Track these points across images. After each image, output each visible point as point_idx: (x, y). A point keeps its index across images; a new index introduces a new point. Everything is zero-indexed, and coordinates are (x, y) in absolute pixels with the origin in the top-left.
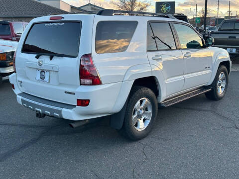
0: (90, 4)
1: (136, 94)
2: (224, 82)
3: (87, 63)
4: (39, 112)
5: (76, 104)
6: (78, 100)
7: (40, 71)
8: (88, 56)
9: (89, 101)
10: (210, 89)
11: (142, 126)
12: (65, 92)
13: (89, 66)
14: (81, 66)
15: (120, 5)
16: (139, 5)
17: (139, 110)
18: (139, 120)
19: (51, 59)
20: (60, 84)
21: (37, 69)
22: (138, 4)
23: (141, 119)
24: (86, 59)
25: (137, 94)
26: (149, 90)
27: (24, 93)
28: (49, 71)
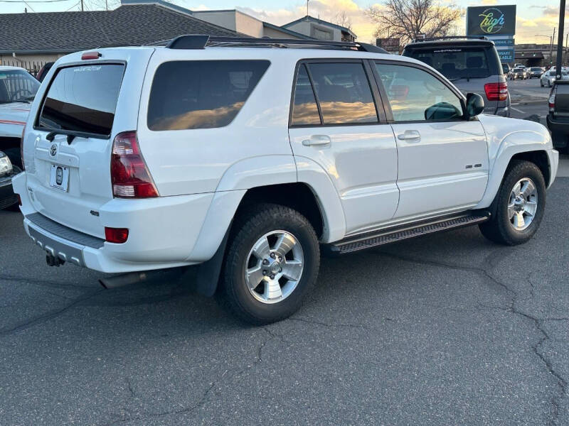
0: (308, 18)
1: (253, 220)
2: (534, 201)
3: (129, 151)
4: (51, 253)
5: (104, 238)
6: (107, 229)
7: (56, 167)
8: (129, 136)
9: (126, 231)
10: (485, 218)
11: (274, 293)
12: (92, 212)
13: (129, 157)
14: (115, 158)
15: (388, 16)
16: (437, 16)
17: (267, 257)
18: (267, 278)
19: (69, 143)
20: (84, 195)
21: (52, 163)
22: (433, 14)
23: (272, 278)
24: (127, 142)
25: (257, 222)
26: (292, 212)
27: (38, 213)
28: (69, 167)
